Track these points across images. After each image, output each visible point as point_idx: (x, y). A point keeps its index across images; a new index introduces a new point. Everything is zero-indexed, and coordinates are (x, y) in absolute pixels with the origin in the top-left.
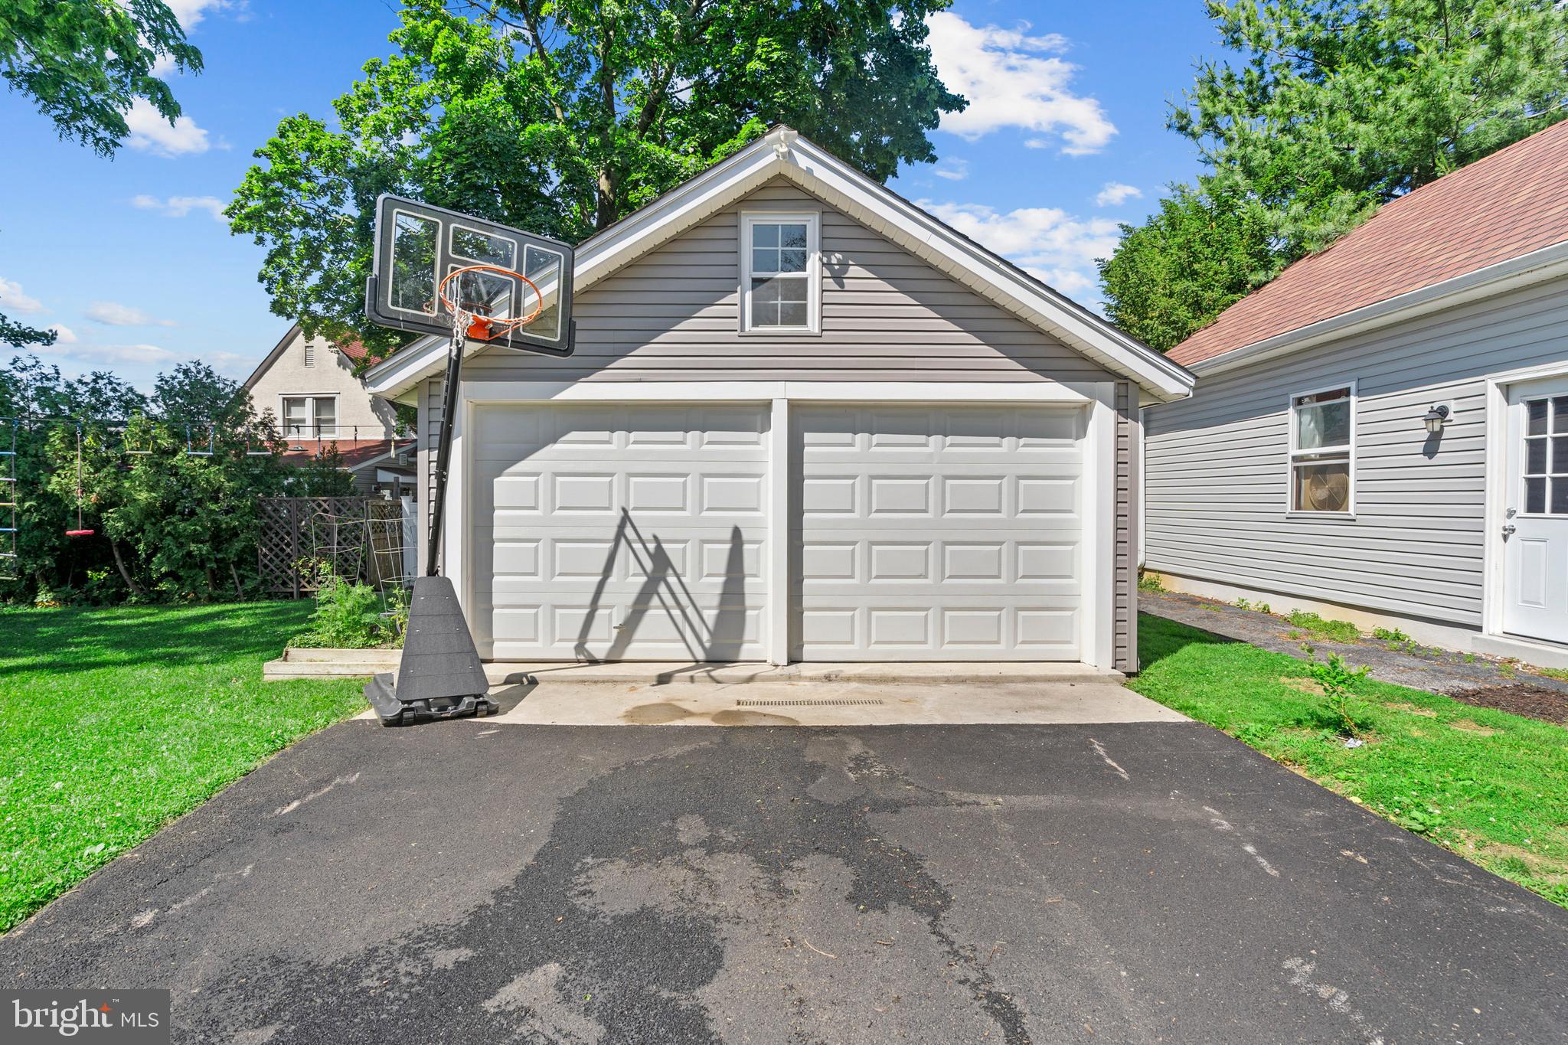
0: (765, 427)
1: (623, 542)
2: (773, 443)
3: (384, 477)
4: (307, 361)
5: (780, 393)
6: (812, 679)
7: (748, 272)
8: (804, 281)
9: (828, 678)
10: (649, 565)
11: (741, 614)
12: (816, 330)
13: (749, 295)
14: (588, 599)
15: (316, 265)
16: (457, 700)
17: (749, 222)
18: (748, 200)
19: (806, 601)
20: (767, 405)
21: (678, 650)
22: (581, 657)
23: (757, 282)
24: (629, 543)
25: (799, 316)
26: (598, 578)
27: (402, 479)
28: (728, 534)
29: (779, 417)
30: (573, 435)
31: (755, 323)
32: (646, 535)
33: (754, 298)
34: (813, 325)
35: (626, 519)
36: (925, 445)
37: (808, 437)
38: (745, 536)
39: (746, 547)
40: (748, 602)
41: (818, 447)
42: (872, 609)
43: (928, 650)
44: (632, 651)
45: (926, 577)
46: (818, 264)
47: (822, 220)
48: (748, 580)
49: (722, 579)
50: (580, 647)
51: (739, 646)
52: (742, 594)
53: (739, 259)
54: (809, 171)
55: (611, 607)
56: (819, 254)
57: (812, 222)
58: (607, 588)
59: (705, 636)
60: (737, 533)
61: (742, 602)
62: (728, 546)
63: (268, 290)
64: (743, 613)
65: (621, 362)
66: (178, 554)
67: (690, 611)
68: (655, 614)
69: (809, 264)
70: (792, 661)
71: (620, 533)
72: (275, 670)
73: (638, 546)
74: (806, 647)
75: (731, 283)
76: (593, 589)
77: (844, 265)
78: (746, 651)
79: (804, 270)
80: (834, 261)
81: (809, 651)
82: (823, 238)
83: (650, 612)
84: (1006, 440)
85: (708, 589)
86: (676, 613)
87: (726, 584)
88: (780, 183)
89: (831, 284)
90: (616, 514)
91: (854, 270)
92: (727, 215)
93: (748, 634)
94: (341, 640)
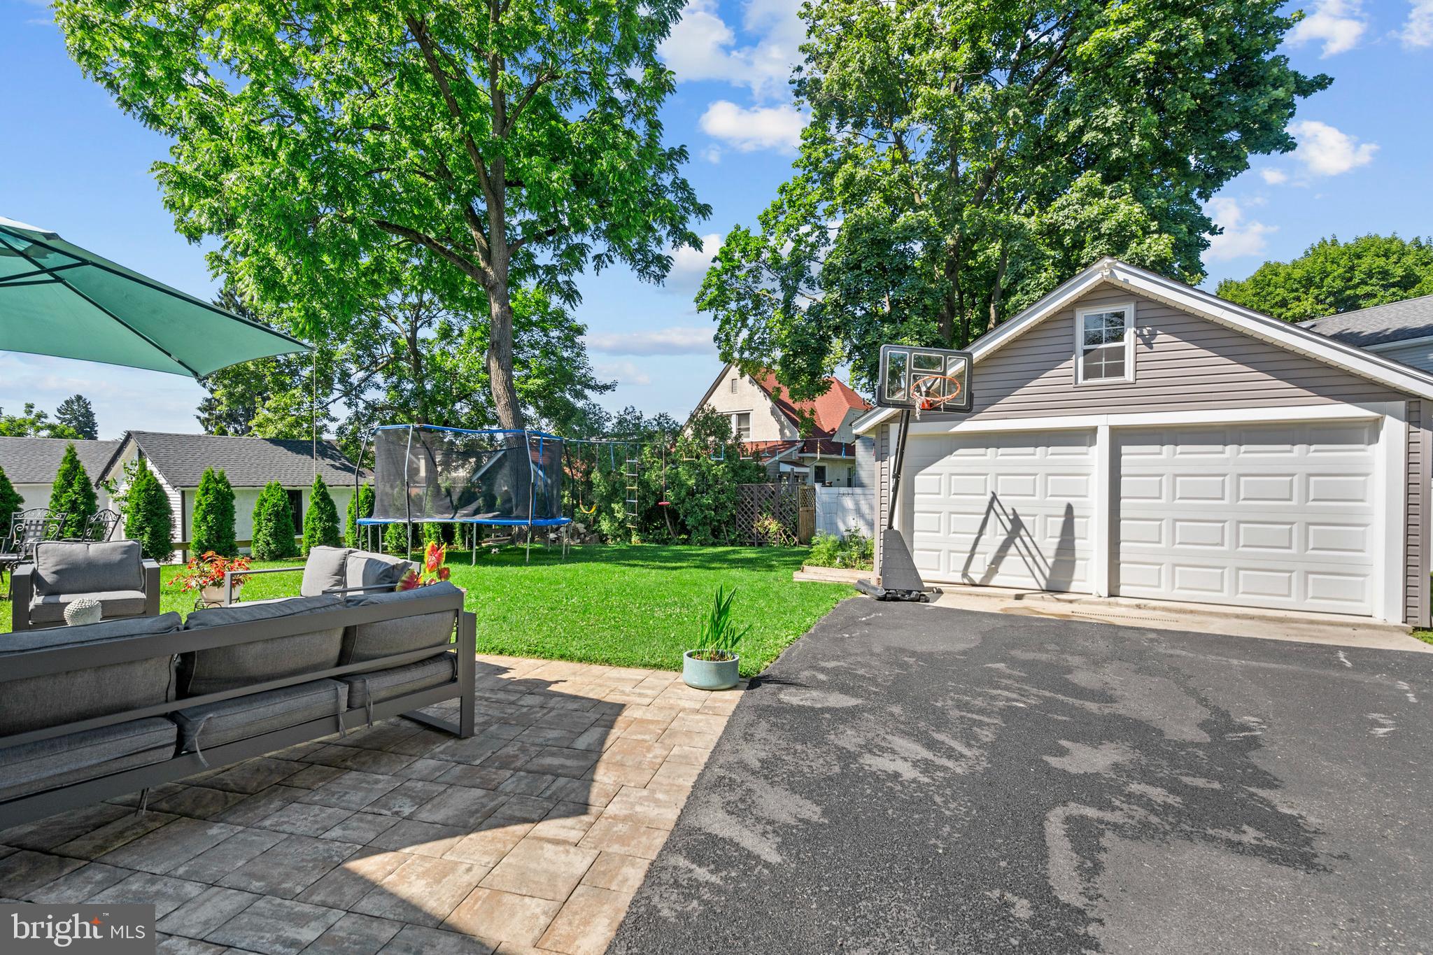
0: (1093, 442)
1: (992, 513)
2: (1099, 453)
3: (785, 468)
4: (733, 390)
5: (1103, 422)
6: (1126, 606)
7: (1080, 344)
8: (1123, 348)
9: (1139, 607)
10: (1009, 526)
11: (1072, 563)
12: (1132, 380)
13: (1081, 360)
14: (969, 548)
15: (744, 325)
16: (910, 592)
17: (1081, 316)
18: (1081, 302)
19: (1123, 557)
20: (1094, 430)
21: (1031, 583)
22: (966, 581)
23: (1086, 352)
24: (998, 515)
25: (1118, 370)
26: (975, 536)
27: (797, 469)
28: (1062, 511)
29: (1103, 437)
30: (961, 451)
31: (1086, 377)
32: (1009, 511)
33: (1085, 361)
34: (1129, 376)
35: (994, 497)
36: (1222, 452)
37: (1124, 449)
38: (1076, 512)
39: (1076, 520)
40: (1078, 555)
41: (1132, 456)
42: (1175, 565)
43: (1224, 596)
44: (996, 580)
45: (1222, 545)
46: (1133, 336)
47: (1136, 307)
48: (1077, 542)
49: (1058, 540)
50: (965, 575)
51: (1069, 583)
52: (1073, 549)
53: (1074, 339)
54: (1126, 281)
55: (985, 553)
56: (1133, 329)
57: (1129, 310)
58: (981, 542)
59: (1047, 573)
60: (1069, 508)
61: (1073, 555)
62: (1062, 519)
63: (719, 347)
64: (1074, 562)
65: (991, 408)
66: (700, 516)
67: (1038, 558)
68: (1012, 559)
69: (1126, 336)
70: (1110, 595)
71: (991, 507)
72: (798, 576)
73: (1004, 518)
74: (1122, 588)
75: (1069, 354)
76: (972, 542)
77: (1153, 335)
78: (1074, 587)
79: (1122, 340)
80: (1145, 332)
81: (1123, 590)
82: (1137, 319)
83: (1007, 558)
84: (1297, 448)
85: (1049, 545)
86: (1029, 560)
87: (1060, 543)
88: (1105, 287)
89: (1144, 348)
90: (989, 497)
91: (1161, 337)
92: (1068, 311)
93: (1076, 575)
94: (829, 563)
